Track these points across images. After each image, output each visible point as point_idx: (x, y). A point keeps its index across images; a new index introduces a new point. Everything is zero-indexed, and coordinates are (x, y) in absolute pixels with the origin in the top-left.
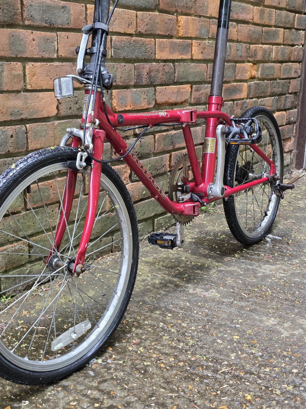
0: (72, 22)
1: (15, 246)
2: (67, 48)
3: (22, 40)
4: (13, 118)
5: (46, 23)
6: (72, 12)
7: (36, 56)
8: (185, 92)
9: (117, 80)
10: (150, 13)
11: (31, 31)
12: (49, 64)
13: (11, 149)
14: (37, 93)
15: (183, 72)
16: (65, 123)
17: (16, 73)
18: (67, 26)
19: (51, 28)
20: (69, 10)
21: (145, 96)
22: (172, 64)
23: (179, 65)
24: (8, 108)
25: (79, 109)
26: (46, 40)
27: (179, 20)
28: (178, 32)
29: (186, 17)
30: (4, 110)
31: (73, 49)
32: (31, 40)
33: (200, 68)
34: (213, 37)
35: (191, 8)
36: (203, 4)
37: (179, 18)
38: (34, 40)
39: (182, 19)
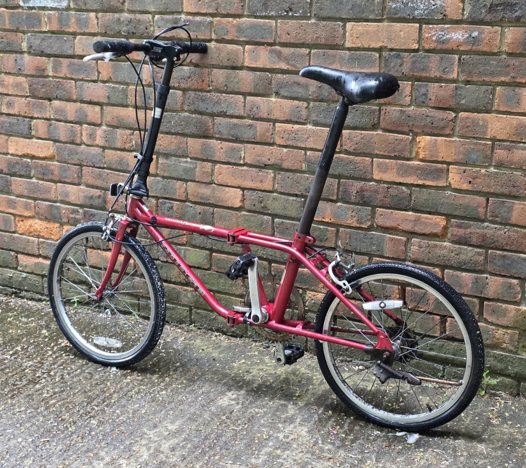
0: (258, 137)
2: (253, 157)
3: (211, 148)
4: (202, 201)
5: (232, 136)
6: (258, 129)
7: (223, 161)
10: (363, 132)
11: (220, 142)
12: (235, 167)
14: (224, 187)
16: (250, 216)
17: (206, 170)
18: (253, 140)
19: (237, 140)
20: (256, 128)
21: (353, 214)
22: (404, 188)
23: (420, 191)
24: (198, 193)
25: (265, 207)
26: (233, 149)
27: (418, 141)
28: (417, 153)
29: (433, 138)
30: (195, 194)
31: (258, 158)
32: (219, 148)
33: (467, 201)
34: (499, 165)
35: (443, 128)
36: (475, 123)
37: (418, 139)
38: (222, 149)
39: (424, 140)
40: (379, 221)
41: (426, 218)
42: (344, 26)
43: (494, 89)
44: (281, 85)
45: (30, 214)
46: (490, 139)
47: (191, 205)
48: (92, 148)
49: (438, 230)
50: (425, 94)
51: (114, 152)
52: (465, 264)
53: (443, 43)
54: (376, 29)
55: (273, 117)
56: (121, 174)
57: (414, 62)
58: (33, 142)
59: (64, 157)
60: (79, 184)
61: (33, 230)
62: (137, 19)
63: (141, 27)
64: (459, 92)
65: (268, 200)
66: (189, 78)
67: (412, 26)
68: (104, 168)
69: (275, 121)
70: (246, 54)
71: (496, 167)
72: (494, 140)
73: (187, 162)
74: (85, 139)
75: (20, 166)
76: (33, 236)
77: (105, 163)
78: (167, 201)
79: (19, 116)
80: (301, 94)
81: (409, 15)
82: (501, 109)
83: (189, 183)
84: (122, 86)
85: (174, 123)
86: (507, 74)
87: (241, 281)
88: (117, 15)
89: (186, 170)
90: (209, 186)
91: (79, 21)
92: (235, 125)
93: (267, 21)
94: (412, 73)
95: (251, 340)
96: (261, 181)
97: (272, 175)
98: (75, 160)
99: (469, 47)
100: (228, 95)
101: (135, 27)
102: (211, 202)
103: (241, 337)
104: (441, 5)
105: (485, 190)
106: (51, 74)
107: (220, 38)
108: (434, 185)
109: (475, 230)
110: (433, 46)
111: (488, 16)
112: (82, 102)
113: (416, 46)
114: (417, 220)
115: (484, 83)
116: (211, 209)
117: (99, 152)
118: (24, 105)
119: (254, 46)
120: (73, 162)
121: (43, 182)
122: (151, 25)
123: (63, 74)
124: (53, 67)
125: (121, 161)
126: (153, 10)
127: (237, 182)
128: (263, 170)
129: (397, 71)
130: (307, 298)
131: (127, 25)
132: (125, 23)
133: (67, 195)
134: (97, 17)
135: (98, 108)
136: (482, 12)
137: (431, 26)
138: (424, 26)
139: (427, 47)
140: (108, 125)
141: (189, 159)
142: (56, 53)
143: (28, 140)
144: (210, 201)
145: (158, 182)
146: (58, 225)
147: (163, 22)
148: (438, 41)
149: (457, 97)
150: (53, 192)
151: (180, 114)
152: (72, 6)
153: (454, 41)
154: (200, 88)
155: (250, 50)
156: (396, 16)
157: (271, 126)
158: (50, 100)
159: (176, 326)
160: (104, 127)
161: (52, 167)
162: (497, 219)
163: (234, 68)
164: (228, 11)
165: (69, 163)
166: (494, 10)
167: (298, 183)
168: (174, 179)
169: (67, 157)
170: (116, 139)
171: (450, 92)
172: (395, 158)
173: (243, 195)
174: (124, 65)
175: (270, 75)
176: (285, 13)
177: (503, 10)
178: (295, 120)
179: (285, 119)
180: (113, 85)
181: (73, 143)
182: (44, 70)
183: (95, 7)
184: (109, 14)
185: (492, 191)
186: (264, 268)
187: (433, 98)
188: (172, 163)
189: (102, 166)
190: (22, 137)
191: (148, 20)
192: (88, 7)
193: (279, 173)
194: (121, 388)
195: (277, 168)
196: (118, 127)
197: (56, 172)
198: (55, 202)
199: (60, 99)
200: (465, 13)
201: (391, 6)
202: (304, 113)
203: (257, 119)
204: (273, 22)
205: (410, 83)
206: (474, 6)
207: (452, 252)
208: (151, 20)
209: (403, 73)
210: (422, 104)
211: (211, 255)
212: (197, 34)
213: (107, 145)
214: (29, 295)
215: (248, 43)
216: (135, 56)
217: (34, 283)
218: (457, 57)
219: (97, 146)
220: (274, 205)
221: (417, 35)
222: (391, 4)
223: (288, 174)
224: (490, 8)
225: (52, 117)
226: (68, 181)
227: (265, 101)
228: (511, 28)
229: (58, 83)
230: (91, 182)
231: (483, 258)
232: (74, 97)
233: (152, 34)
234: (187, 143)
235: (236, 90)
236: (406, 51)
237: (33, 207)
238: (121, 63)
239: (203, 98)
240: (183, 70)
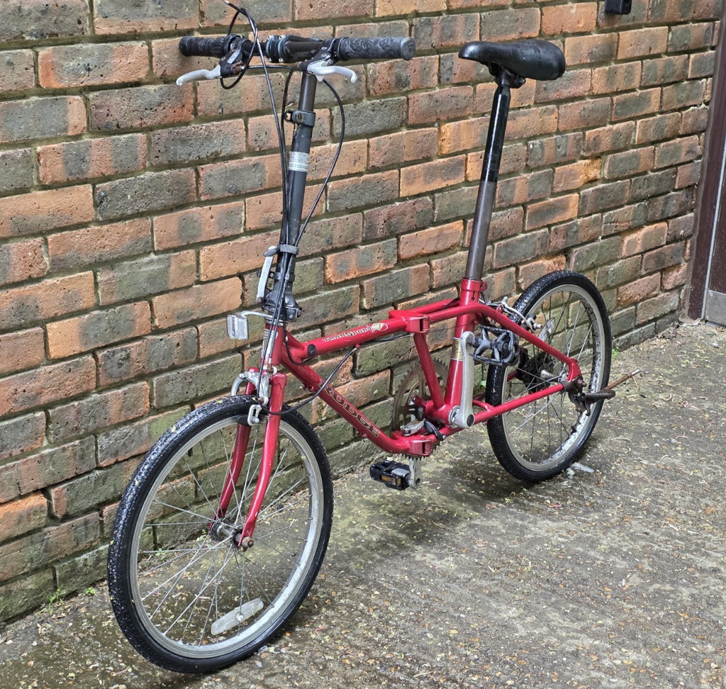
0: (267, 179)
1: (177, 484)
2: (259, 216)
3: (196, 221)
4: (180, 322)
5: (229, 192)
6: (267, 168)
7: (215, 237)
8: (451, 234)
9: (334, 242)
10: (392, 135)
11: (208, 207)
12: (231, 243)
13: (176, 362)
14: (214, 283)
15: (448, 205)
17: (186, 265)
18: (260, 188)
19: (238, 195)
20: (263, 167)
21: (380, 254)
22: (428, 198)
23: (443, 196)
24: (174, 310)
26: (229, 213)
27: (443, 131)
28: (441, 148)
29: (456, 123)
30: (169, 314)
31: (266, 215)
32: (206, 218)
36: (489, 95)
37: (442, 128)
38: (212, 218)
39: (448, 128)
40: (405, 252)
41: (447, 229)
47: (160, 337)
49: (457, 239)
50: (450, 69)
56: (20, 333)
62: (60, 5)
63: (68, 20)
66: (160, 105)
78: (115, 348)
80: (323, 98)
83: (156, 300)
84: (23, 150)
85: (132, 197)
86: (516, 30)
89: (152, 278)
92: (234, 171)
94: (440, 44)
99: (490, 2)
100: (223, 122)
101: (55, 23)
102: (196, 318)
107: (212, 25)
110: (459, 4)
113: (444, 7)
114: (440, 235)
116: (195, 330)
122: (87, 15)
127: (234, 268)
128: (271, 233)
129: (426, 43)
131: (38, 19)
132: (33, 15)
139: (453, 7)
141: (153, 256)
144: (192, 317)
145: (99, 319)
147: (113, 6)
151: (142, 176)
154: (177, 120)
167: (319, 235)
168: (128, 301)
170: (8, 264)
172: (424, 160)
173: (243, 285)
174: (28, 104)
178: (315, 139)
187: (458, 71)
188: (125, 274)
191: (82, 6)
196: (10, 240)
202: (327, 126)
203: (262, 153)
205: (437, 57)
209: (432, 45)
210: (446, 83)
212: (176, 22)
216: (52, 81)
218: (479, 15)
233: (90, 33)
234: (152, 228)
235: (236, 111)
236: (436, 14)
238: (18, 101)
239: (183, 136)
240: (147, 92)
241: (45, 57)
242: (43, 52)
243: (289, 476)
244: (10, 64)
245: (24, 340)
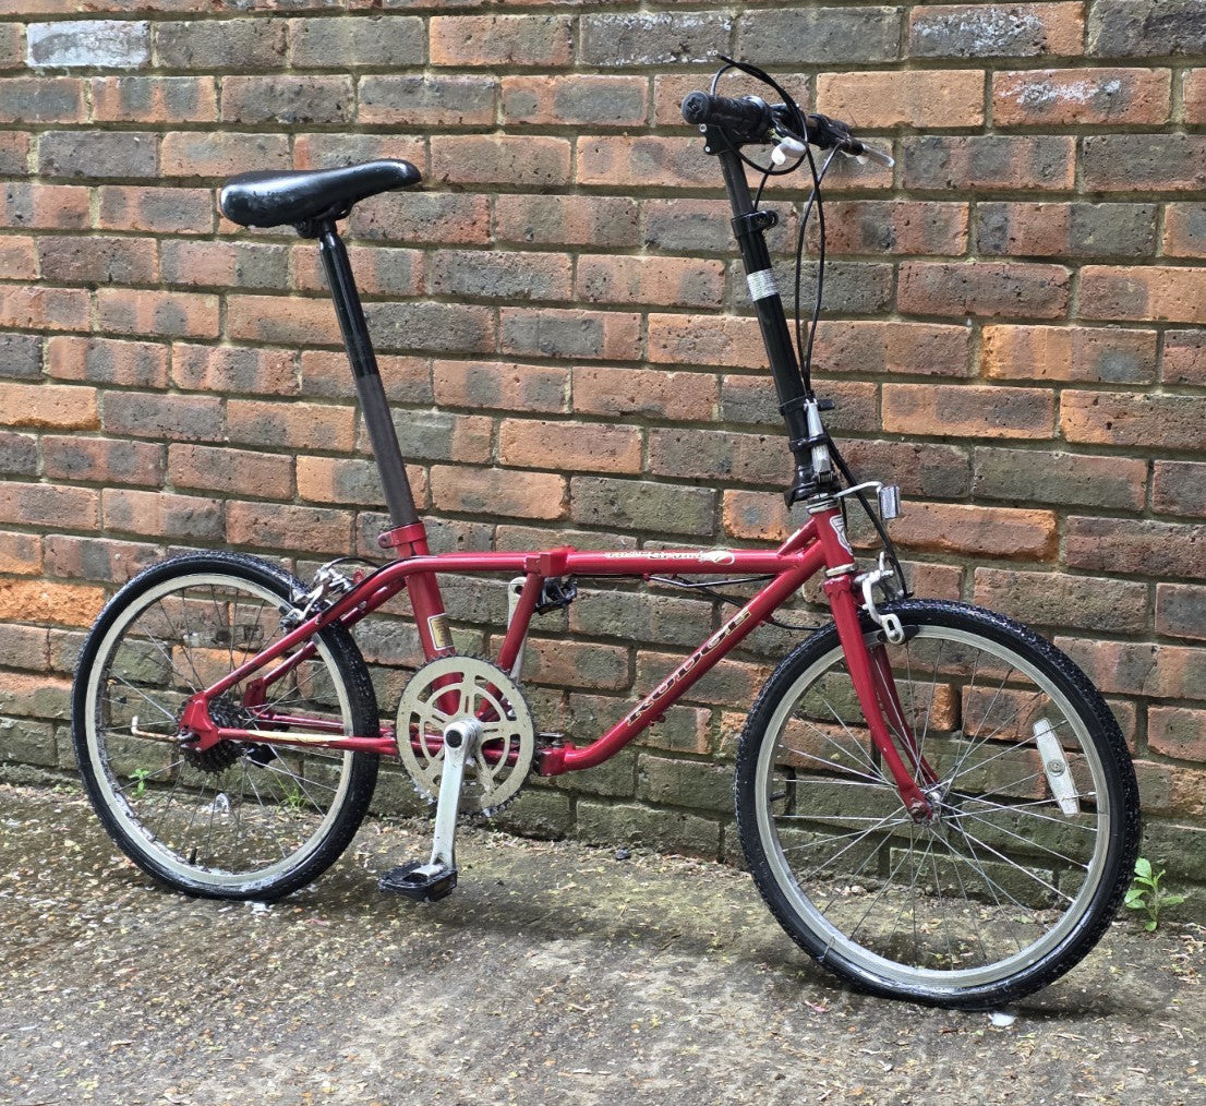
0: (605, 347)
2: (593, 397)
3: (492, 379)
4: (467, 509)
5: (543, 350)
6: (606, 329)
7: (520, 409)
9: (735, 470)
10: (855, 323)
11: (512, 365)
12: (547, 423)
14: (521, 473)
16: (584, 537)
17: (477, 434)
18: (594, 356)
19: (555, 359)
20: (601, 326)
22: (954, 448)
23: (992, 455)
24: (457, 491)
25: (621, 515)
26: (545, 381)
27: (986, 336)
28: (985, 365)
29: (1022, 327)
30: (450, 494)
31: (606, 398)
32: (509, 380)
33: (1103, 470)
34: (1176, 384)
35: (1045, 303)
36: (1116, 288)
37: (986, 332)
38: (518, 380)
39: (1000, 335)
40: (898, 531)
41: (1007, 516)
42: (811, 83)
43: (1159, 210)
44: (662, 224)
45: (30, 570)
46: (1152, 324)
47: (440, 521)
48: (195, 397)
49: (1036, 543)
50: (1001, 229)
51: (248, 403)
52: (1101, 619)
53: (1041, 110)
54: (884, 85)
55: (641, 299)
57: (975, 157)
58: (45, 391)
59: (122, 422)
60: (158, 488)
61: (34, 608)
62: (317, 87)
63: (326, 103)
64: (1079, 220)
65: (629, 497)
66: (440, 217)
67: (969, 75)
68: (222, 444)
69: (649, 308)
70: (579, 157)
71: (1167, 387)
72: (1161, 324)
73: (430, 417)
74: (177, 376)
75: (10, 451)
76: (35, 624)
77: (226, 432)
79: (12, 329)
80: (707, 243)
81: (962, 50)
82: (1177, 253)
83: (434, 468)
84: (274, 246)
85: (401, 327)
86: (1187, 173)
87: (559, 700)
88: (266, 80)
89: (428, 438)
90: (485, 471)
91: (172, 96)
92: (550, 322)
93: (629, 77)
94: (969, 182)
95: (583, 843)
96: (613, 453)
97: (640, 436)
98: (151, 427)
99: (1102, 117)
100: (534, 254)
101: (309, 106)
102: (489, 511)
103: (559, 838)
104: (1034, 26)
105: (1145, 441)
106: (97, 225)
107: (516, 122)
108: (1026, 437)
109: (1122, 537)
110: (1017, 117)
111: (1142, 44)
112: (175, 287)
113: (978, 120)
114: (985, 524)
115: (1137, 196)
116: (489, 528)
117: (211, 405)
118: (26, 303)
119: (597, 138)
120: (145, 433)
121: (66, 487)
122: (350, 100)
123: (129, 224)
124: (104, 208)
125: (267, 423)
126: (356, 64)
127: (552, 460)
128: (617, 426)
129: (935, 178)
130: (723, 728)
131: (292, 101)
132: (285, 96)
133: (126, 514)
134: (217, 88)
135: (212, 301)
136: (1128, 37)
137: (1012, 73)
138: (996, 74)
139: (1004, 120)
140: (236, 341)
141: (435, 411)
142: (113, 174)
143: (31, 387)
144: (485, 509)
145: (358, 469)
146: (101, 591)
147: (378, 91)
148: (1027, 106)
149: (1075, 231)
150: (91, 510)
151: (417, 304)
152: (156, 63)
153: (1066, 103)
154: (465, 239)
155: (588, 147)
156: (931, 54)
157: (638, 322)
158: (92, 287)
159: (396, 823)
160: (227, 346)
161: (92, 450)
162: (1175, 508)
163: (549, 190)
164: (538, 59)
165: (135, 438)
166: (1155, 30)
167: (702, 451)
169: (129, 423)
170: (255, 371)
171: (1060, 220)
172: (934, 378)
173: (568, 489)
175: (635, 203)
176: (673, 59)
177: (1175, 30)
178: (694, 303)
179: (672, 302)
180: (253, 245)
181: (147, 387)
182: (80, 216)
183: (215, 61)
184: (246, 77)
185: (1161, 443)
186: (618, 662)
187: (1020, 236)
189: (218, 439)
190: (17, 380)
191: (343, 88)
192: (197, 62)
193: (656, 432)
194: (286, 943)
195: (651, 419)
196: (260, 344)
197: (101, 461)
198: (96, 534)
199: (119, 284)
200: (1090, 40)
201: (920, 32)
202: (717, 286)
203: (604, 307)
204: (644, 79)
205: (967, 204)
206: (1109, 25)
207: (1071, 593)
208: (351, 87)
209: (949, 183)
210: (994, 252)
211: (486, 640)
212: (461, 114)
213: (232, 388)
214: (16, 772)
215: (582, 130)
217: (32, 741)
218: (1072, 140)
219: (209, 391)
220: (642, 509)
221: (980, 94)
222: (918, 27)
223: (677, 432)
224: (1146, 27)
225: (97, 328)
226: (131, 480)
227: (622, 263)
228: (1194, 70)
229: (116, 246)
230: (190, 478)
231: (1142, 601)
232: (155, 277)
233: (351, 121)
234: (431, 373)
235: (553, 241)
236: (954, 131)
237: (39, 551)
239: (473, 263)
240: (427, 200)
241: (301, 144)
242: (300, 138)
243: (655, 818)
244: (262, 147)
245: (267, 464)
